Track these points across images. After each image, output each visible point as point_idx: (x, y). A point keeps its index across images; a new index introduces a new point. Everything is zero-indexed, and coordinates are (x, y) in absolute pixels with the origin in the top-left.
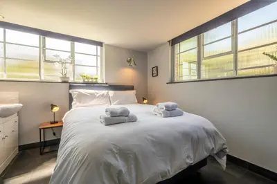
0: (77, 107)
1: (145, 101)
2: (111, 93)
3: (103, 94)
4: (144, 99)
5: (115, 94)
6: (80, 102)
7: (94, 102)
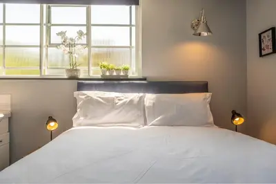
0: (80, 125)
1: (238, 121)
2: (150, 98)
3: (131, 101)
4: (235, 115)
5: (158, 100)
6: (86, 116)
7: (111, 116)
